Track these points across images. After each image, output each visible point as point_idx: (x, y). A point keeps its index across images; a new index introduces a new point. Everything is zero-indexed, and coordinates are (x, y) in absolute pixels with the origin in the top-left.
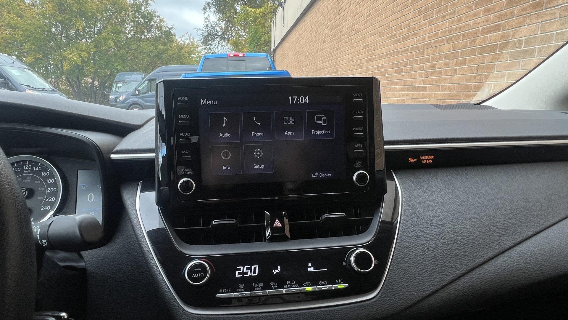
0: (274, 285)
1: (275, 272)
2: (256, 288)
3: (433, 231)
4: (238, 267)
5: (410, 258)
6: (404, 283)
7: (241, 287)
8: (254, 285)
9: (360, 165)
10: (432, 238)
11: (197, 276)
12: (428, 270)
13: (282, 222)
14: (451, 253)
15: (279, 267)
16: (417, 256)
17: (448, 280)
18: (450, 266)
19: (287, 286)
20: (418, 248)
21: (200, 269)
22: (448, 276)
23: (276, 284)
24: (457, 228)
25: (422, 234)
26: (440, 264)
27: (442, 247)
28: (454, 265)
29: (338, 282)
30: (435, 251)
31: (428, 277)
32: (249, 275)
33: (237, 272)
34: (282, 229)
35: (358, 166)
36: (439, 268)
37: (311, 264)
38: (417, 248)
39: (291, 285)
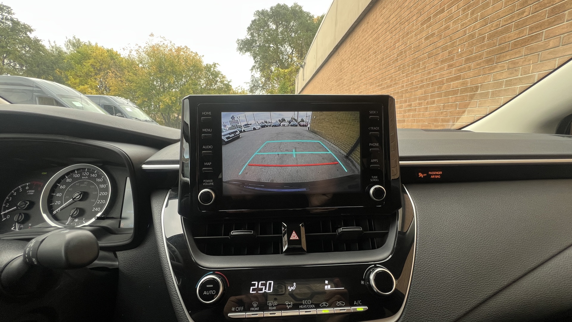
0: (289, 305)
1: (290, 289)
2: (271, 307)
3: (451, 248)
4: (252, 283)
5: (431, 278)
6: (427, 306)
7: (255, 305)
8: (268, 304)
9: (376, 180)
10: (451, 256)
11: (208, 293)
12: (451, 292)
13: (299, 234)
14: (473, 273)
15: (295, 284)
16: (438, 275)
17: (473, 304)
18: (474, 288)
19: (303, 306)
20: (438, 267)
21: (212, 286)
22: (473, 299)
23: (291, 304)
24: (476, 245)
25: (440, 251)
26: (463, 285)
27: (463, 266)
28: (478, 287)
29: (357, 303)
30: (456, 270)
31: (452, 300)
32: (263, 292)
33: (252, 288)
34: (299, 242)
35: (374, 180)
36: (463, 289)
37: (327, 281)
38: (436, 267)
39: (306, 305)
